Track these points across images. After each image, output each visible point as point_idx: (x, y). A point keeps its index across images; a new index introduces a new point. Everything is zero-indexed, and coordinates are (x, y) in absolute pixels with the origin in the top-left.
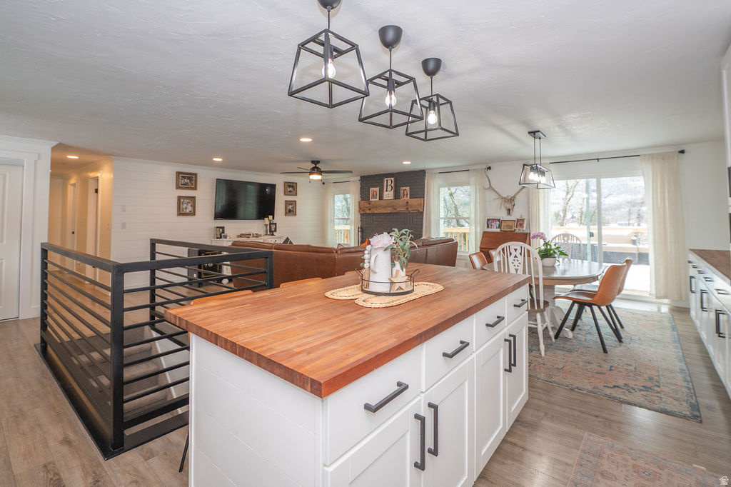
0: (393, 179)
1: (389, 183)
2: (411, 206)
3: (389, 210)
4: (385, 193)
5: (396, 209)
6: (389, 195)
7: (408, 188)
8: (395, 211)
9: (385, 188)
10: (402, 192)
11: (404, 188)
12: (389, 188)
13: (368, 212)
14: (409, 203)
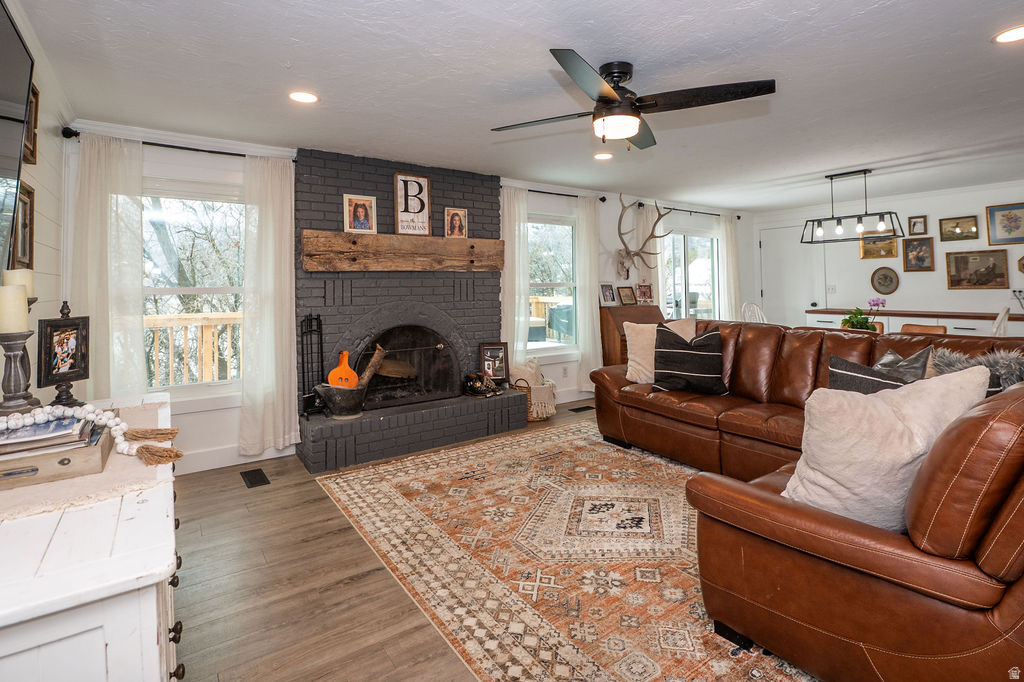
0: (424, 182)
1: (413, 190)
2: (480, 256)
3: (418, 264)
4: (402, 216)
5: (440, 262)
6: (413, 222)
7: (462, 212)
8: (438, 267)
9: (401, 200)
10: (447, 219)
11: (453, 211)
12: (414, 204)
13: (345, 266)
14: (476, 250)
